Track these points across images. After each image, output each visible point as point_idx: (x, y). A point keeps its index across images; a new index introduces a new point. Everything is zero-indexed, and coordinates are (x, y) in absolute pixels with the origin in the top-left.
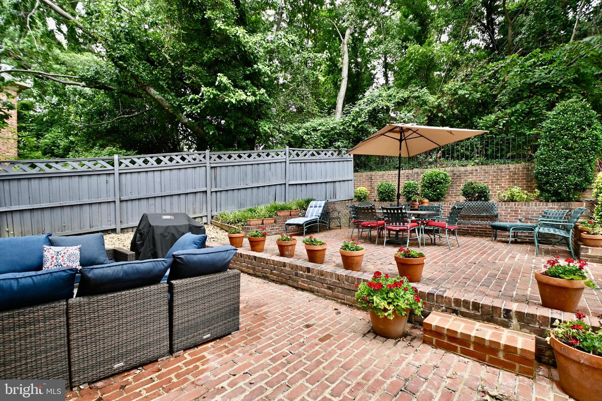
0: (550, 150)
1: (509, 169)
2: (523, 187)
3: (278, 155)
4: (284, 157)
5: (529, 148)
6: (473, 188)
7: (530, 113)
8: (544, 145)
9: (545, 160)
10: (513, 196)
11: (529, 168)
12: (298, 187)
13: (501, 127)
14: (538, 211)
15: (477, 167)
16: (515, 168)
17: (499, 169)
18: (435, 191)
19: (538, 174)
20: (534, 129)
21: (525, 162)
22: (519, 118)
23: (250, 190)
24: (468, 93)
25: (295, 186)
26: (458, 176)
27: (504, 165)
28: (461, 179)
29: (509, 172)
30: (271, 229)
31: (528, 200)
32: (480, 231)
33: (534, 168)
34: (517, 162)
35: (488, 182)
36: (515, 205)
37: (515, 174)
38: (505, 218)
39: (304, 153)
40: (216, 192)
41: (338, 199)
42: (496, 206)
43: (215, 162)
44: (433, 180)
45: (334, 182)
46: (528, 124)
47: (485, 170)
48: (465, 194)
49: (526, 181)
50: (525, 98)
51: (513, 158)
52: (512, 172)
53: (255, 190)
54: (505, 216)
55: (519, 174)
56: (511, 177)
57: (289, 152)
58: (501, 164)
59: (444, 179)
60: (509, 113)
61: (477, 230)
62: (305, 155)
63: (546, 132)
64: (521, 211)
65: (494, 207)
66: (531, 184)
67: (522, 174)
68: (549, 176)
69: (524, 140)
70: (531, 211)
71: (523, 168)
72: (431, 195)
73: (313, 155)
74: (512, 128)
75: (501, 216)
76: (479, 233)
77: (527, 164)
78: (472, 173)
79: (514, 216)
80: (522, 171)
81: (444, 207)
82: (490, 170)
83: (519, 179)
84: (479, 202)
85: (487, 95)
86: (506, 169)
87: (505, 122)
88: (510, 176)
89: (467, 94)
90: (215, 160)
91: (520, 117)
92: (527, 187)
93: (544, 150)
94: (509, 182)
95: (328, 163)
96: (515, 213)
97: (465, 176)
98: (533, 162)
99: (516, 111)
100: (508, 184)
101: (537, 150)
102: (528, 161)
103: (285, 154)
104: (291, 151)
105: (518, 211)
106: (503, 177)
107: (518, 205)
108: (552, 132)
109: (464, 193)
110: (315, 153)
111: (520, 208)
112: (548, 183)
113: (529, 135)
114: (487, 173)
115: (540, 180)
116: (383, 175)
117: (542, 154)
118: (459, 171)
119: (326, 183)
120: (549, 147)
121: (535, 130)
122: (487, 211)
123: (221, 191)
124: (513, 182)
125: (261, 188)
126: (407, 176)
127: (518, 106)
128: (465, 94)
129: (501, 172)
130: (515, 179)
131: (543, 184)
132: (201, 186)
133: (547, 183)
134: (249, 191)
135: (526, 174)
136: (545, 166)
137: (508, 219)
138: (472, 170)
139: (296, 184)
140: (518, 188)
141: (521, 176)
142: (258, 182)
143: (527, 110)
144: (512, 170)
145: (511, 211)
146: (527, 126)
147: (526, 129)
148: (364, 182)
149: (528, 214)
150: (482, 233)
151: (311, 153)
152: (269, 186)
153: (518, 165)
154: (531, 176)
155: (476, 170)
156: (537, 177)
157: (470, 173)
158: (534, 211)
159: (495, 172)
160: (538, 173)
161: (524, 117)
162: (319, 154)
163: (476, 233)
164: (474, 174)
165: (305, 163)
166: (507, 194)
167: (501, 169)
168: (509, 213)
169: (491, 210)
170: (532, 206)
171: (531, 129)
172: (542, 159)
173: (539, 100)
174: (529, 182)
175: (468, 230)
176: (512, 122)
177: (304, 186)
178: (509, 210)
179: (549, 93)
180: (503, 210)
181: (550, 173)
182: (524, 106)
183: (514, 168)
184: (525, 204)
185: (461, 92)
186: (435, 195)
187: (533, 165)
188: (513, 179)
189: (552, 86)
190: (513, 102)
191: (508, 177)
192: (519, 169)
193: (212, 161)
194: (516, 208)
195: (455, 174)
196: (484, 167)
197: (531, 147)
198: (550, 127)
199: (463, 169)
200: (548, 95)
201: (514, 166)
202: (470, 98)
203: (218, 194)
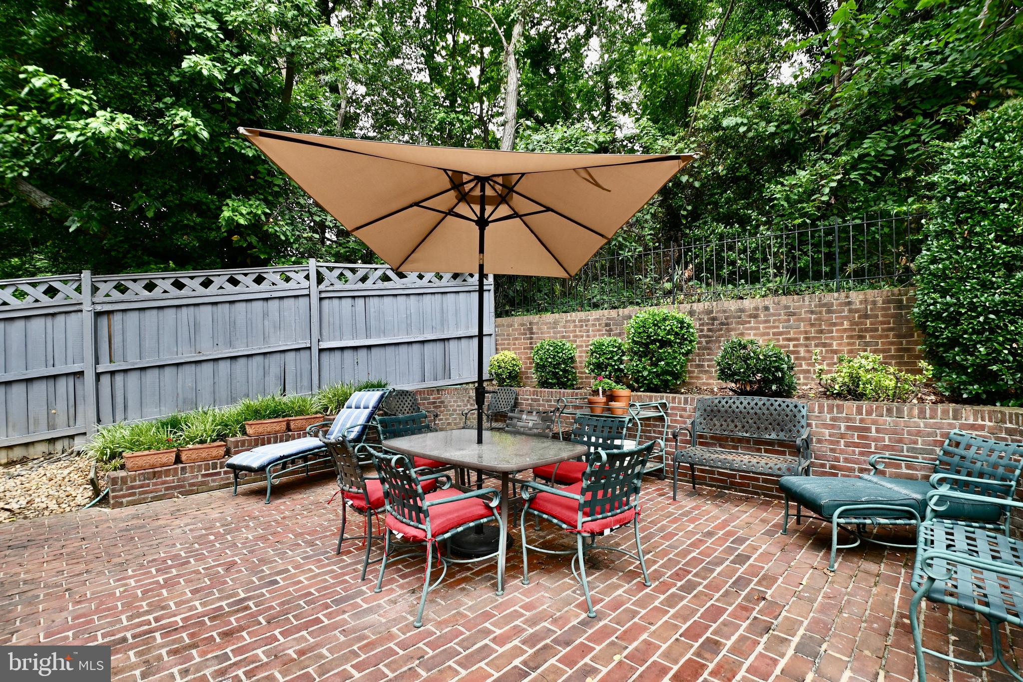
0: (958, 247)
1: (849, 303)
2: (889, 350)
3: (288, 280)
4: (305, 283)
5: (901, 248)
6: (746, 359)
7: (897, 162)
8: (938, 236)
9: (945, 277)
10: (855, 379)
11: (901, 301)
12: (348, 354)
13: (825, 198)
14: (929, 435)
15: (769, 301)
16: (865, 301)
17: (825, 305)
18: (655, 365)
19: (926, 317)
20: (910, 200)
21: (892, 284)
22: (870, 174)
23: (210, 365)
24: (745, 121)
25: (338, 354)
26: (722, 324)
27: (836, 295)
28: (729, 330)
29: (850, 311)
30: (204, 476)
31: (899, 396)
32: (765, 481)
33: (913, 299)
34: (872, 286)
35: (797, 339)
36: (859, 412)
37: (866, 316)
38: (832, 450)
39: (360, 274)
40: (112, 373)
41: (455, 379)
42: (804, 412)
43: (108, 299)
44: (649, 337)
45: (444, 340)
46: (896, 189)
47: (787, 307)
48: (726, 374)
49: (895, 336)
50: (886, 123)
51: (859, 275)
52: (857, 311)
53: (224, 366)
54: (832, 442)
55: (877, 316)
56: (857, 324)
57: (318, 273)
58: (831, 291)
59: (677, 334)
60: (846, 163)
61: (757, 479)
62: (364, 279)
63: (944, 198)
64: (878, 431)
65: (799, 417)
66: (908, 343)
67: (883, 316)
68: (958, 323)
69: (886, 230)
70: (909, 433)
71: (887, 301)
72: (645, 373)
73: (385, 278)
74: (854, 201)
75: (819, 441)
76: (761, 488)
77: (896, 290)
78: (756, 316)
79: (857, 445)
80: (883, 309)
81: (673, 408)
82: (801, 307)
83: (877, 330)
84: (760, 400)
85: (793, 129)
86: (841, 304)
87: (834, 184)
88: (853, 323)
89: (742, 124)
90: (107, 295)
91: (874, 172)
92: (898, 350)
93: (940, 247)
94: (851, 337)
95: (429, 296)
96: (859, 437)
97: (738, 323)
98: (912, 285)
99: (862, 157)
100: (849, 344)
101: (920, 251)
102: (901, 281)
103: (307, 277)
104: (323, 270)
105: (868, 430)
106: (835, 324)
107: (869, 413)
108: (961, 194)
109: (722, 371)
110: (390, 273)
111: (874, 422)
112: (959, 344)
113: (897, 214)
114: (794, 314)
115: (932, 335)
116: (556, 323)
117: (934, 261)
118: (725, 311)
119: (423, 342)
120: (953, 239)
121: (913, 203)
122: (780, 426)
123: (125, 371)
124: (861, 337)
125: (242, 361)
126: (607, 325)
127: (867, 143)
128: (738, 125)
129: (829, 312)
130: (866, 330)
131: (943, 345)
132: (70, 359)
133: (953, 342)
134: (207, 368)
135: (894, 316)
136: (944, 293)
137: (842, 452)
138: (757, 309)
139: (342, 349)
140: (872, 357)
141: (882, 323)
142: (231, 345)
143: (891, 152)
144: (857, 306)
145: (848, 428)
146: (893, 194)
147: (890, 203)
148: (516, 339)
149: (900, 441)
150: (771, 489)
151: (379, 273)
152: (265, 354)
153: (871, 294)
154: (908, 321)
155: (766, 308)
156: (923, 327)
157: (750, 316)
158: (919, 433)
159: (812, 312)
160: (926, 315)
161: (884, 172)
162: (402, 276)
163: (754, 486)
164: (762, 317)
165: (365, 297)
166: (840, 377)
167: (828, 305)
168: (842, 436)
169: (790, 425)
170: (911, 416)
171: (902, 201)
172: (935, 275)
173: (920, 125)
174: (904, 337)
175: (734, 476)
176: (854, 183)
177: (363, 353)
178: (843, 425)
179: (944, 106)
180: (826, 426)
181: (961, 314)
182: (883, 144)
183: (861, 302)
184: (889, 411)
185: (727, 122)
186: (658, 375)
187: (911, 293)
188: (861, 330)
189: (953, 84)
190: (856, 137)
191: (846, 324)
192: (874, 303)
193: (99, 297)
194: (862, 421)
195: (714, 319)
196: (784, 300)
197: (905, 245)
198: (955, 182)
199: (732, 305)
200: (943, 111)
201: (861, 297)
202: (751, 134)
203: (119, 378)
